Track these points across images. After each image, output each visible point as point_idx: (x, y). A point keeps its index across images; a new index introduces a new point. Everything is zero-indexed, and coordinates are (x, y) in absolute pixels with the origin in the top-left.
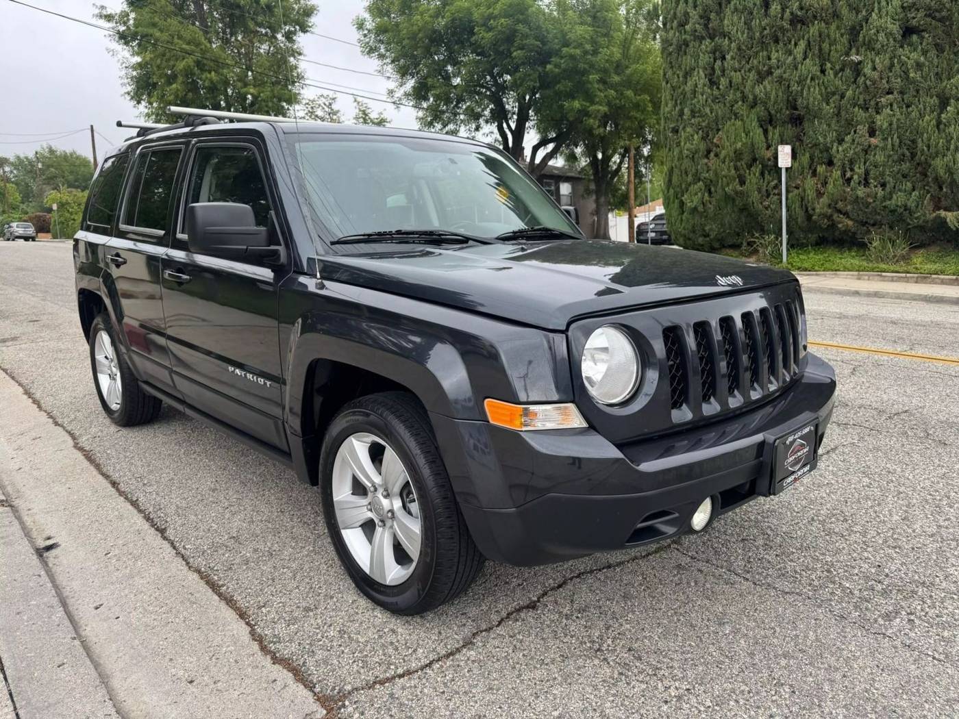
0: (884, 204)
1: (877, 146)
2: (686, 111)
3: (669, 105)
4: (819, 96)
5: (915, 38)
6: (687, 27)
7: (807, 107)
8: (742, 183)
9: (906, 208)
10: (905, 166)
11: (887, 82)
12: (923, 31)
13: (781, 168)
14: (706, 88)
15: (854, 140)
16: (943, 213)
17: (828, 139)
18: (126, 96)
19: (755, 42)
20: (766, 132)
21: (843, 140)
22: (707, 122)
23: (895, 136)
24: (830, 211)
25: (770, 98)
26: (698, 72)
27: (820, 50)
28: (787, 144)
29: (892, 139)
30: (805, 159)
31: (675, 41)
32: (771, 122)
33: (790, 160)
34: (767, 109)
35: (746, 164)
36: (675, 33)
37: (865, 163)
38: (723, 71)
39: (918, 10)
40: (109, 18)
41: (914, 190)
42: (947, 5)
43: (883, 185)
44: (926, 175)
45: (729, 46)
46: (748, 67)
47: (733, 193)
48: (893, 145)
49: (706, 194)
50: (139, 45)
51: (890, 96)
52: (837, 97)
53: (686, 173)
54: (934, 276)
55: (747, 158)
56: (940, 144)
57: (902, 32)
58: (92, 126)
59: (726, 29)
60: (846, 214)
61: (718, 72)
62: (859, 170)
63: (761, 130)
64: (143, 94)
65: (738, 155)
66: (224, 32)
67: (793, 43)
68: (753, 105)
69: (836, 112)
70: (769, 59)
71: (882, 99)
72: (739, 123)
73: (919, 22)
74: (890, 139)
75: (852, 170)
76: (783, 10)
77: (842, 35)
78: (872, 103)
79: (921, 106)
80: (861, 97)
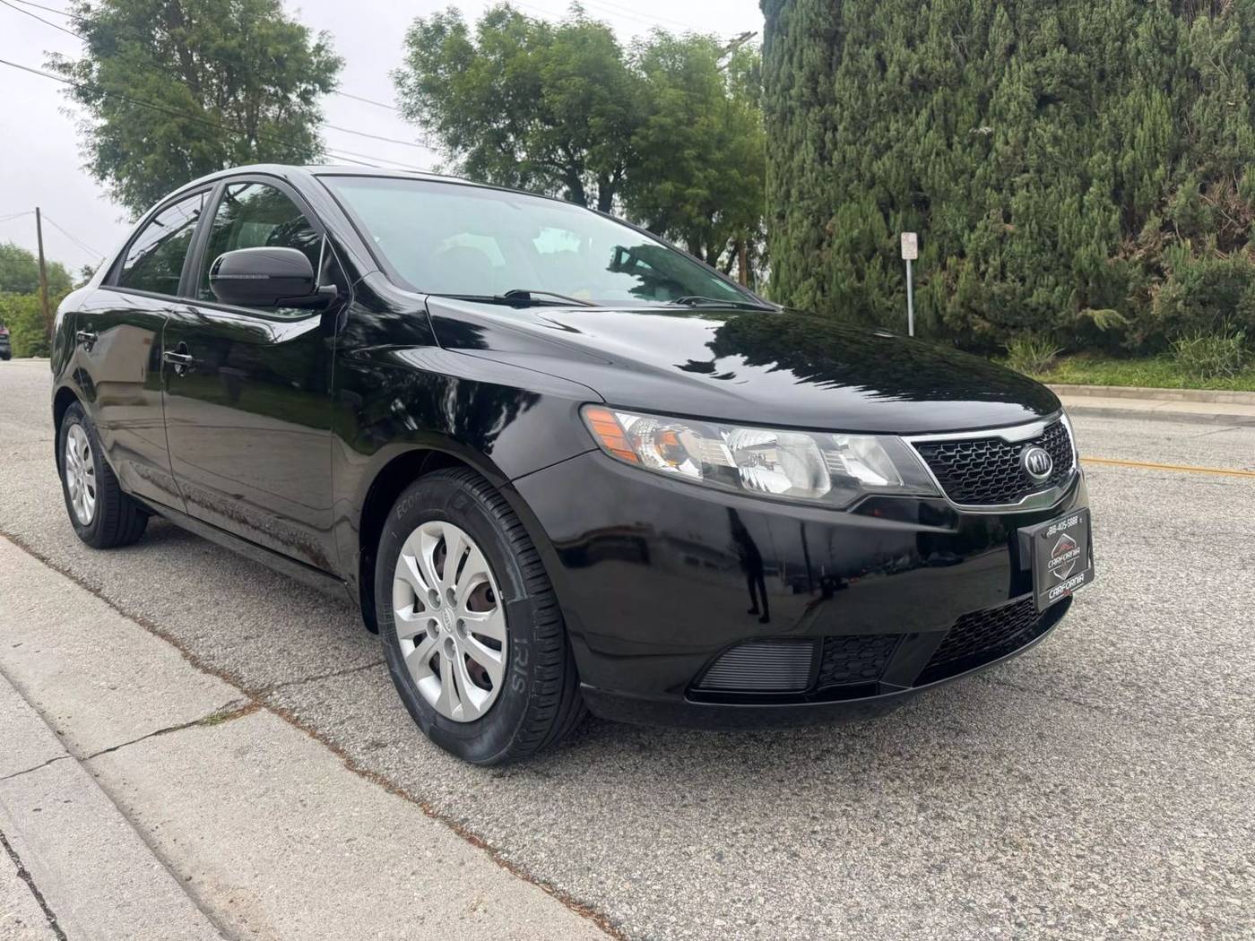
0: (1024, 302)
1: (1012, 234)
2: (794, 192)
3: (774, 185)
4: (946, 175)
5: (1051, 108)
6: (793, 92)
7: (933, 188)
8: (860, 278)
9: (1048, 306)
10: (1047, 257)
11: (1022, 159)
12: (1060, 100)
13: (905, 261)
14: (816, 164)
15: (987, 227)
16: (1090, 312)
17: (958, 226)
18: (86, 169)
19: (871, 110)
20: (887, 217)
21: (975, 227)
22: (817, 205)
23: (1034, 222)
24: (962, 310)
25: (890, 177)
26: (807, 145)
27: (946, 120)
28: (912, 231)
29: (1030, 225)
30: (933, 249)
31: (778, 108)
32: (893, 205)
33: (915, 250)
34: (886, 190)
35: (865, 255)
36: (778, 99)
37: (1001, 253)
38: (835, 144)
39: (1052, 75)
40: (65, 68)
41: (1057, 285)
42: (1084, 70)
43: (1023, 280)
44: (1069, 267)
45: (842, 114)
46: (864, 139)
47: (849, 290)
48: (1031, 232)
49: (819, 293)
50: (105, 103)
51: (1026, 175)
52: (966, 176)
53: (795, 267)
54: (1082, 387)
55: (865, 248)
56: (1083, 230)
57: (1036, 101)
58: (38, 209)
59: (837, 94)
60: (983, 315)
61: (829, 146)
62: (995, 261)
63: (881, 214)
64: (107, 167)
65: (855, 245)
66: (220, 89)
67: (914, 111)
68: (872, 185)
69: (966, 194)
70: (888, 131)
71: (1017, 179)
72: (854, 206)
73: (1054, 89)
74: (1027, 226)
75: (986, 262)
76: (902, 73)
77: (970, 104)
78: (1006, 183)
79: (1061, 187)
80: (994, 176)
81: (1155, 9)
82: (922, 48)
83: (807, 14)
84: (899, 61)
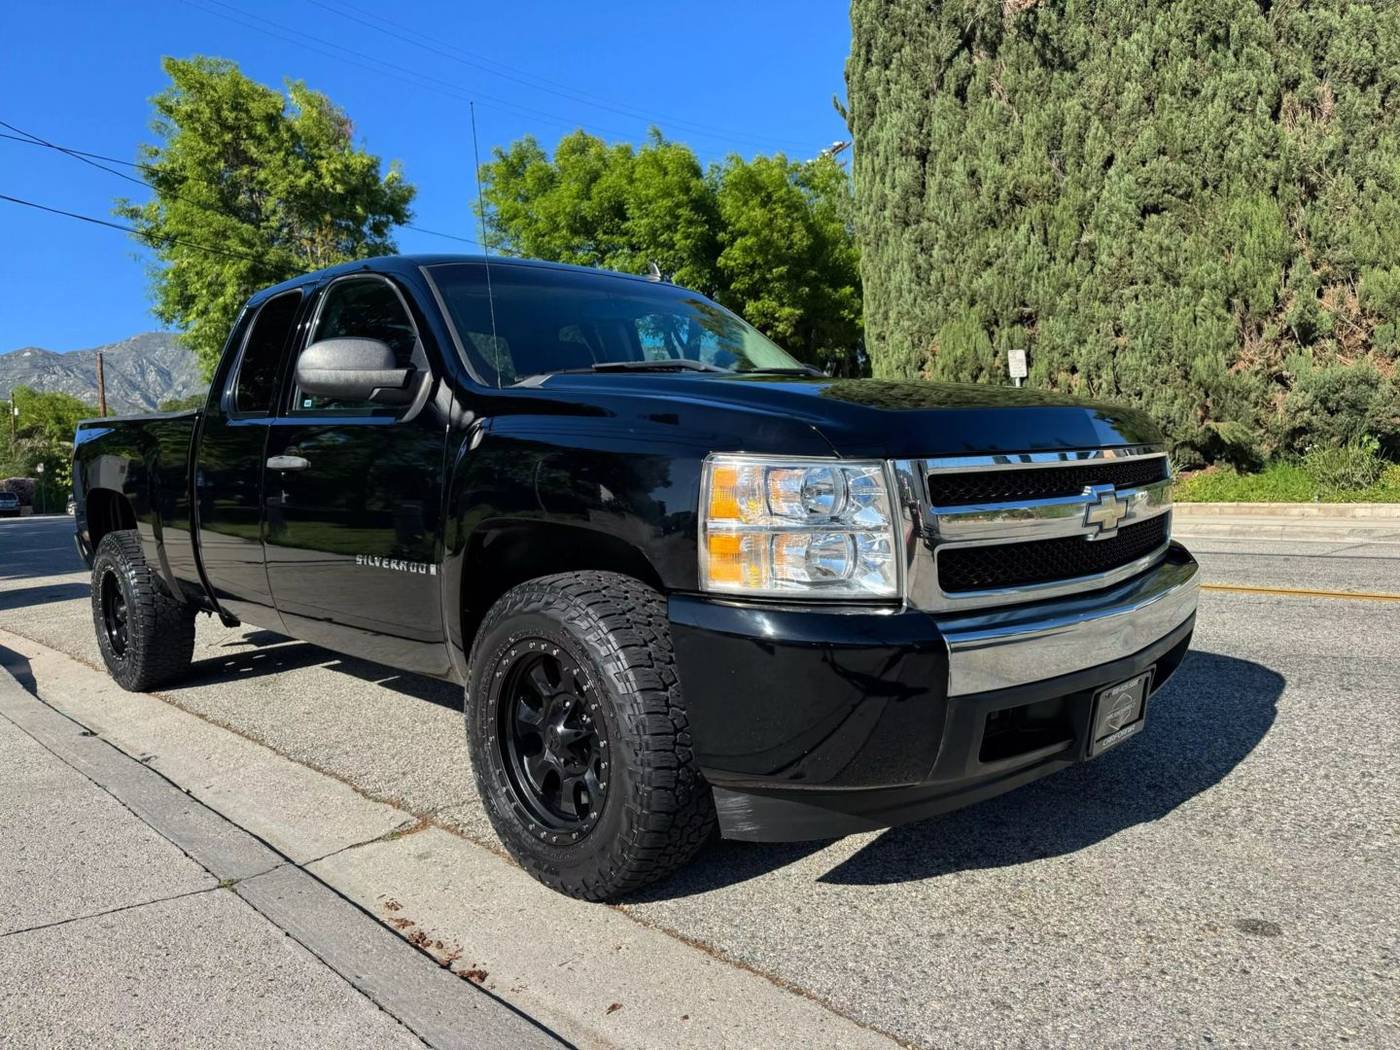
1: (1125, 347)
2: (892, 315)
3: (872, 307)
4: (1050, 290)
5: (1155, 217)
6: (887, 213)
7: (1037, 303)
10: (1163, 369)
11: (1129, 270)
12: (1164, 209)
13: (1014, 379)
14: (913, 285)
15: (1097, 341)
16: (1213, 425)
17: (1067, 342)
20: (991, 334)
21: (1085, 341)
22: (918, 325)
23: (1146, 334)
25: (992, 294)
26: (903, 266)
27: (1046, 234)
28: (1019, 348)
29: (1142, 337)
31: (872, 229)
32: (996, 323)
33: (1024, 367)
34: (989, 307)
35: (971, 375)
36: (871, 220)
37: (1114, 368)
39: (1154, 185)
41: (1175, 398)
42: (1187, 179)
43: (1139, 394)
44: (1187, 380)
45: (937, 233)
46: (961, 258)
48: (1144, 345)
51: (1134, 287)
52: (1072, 289)
55: (970, 366)
56: (1199, 341)
57: (1139, 211)
59: (932, 212)
61: (926, 265)
62: (1107, 375)
63: (985, 332)
65: (959, 364)
67: (1013, 227)
68: (972, 303)
70: (987, 247)
71: (1126, 291)
72: (957, 325)
73: (1156, 199)
74: (1139, 338)
75: (1099, 377)
76: (998, 189)
78: (1114, 296)
79: (1173, 297)
80: (1101, 289)
81: (1254, 116)
82: (1017, 163)
83: (898, 133)
84: (993, 177)
